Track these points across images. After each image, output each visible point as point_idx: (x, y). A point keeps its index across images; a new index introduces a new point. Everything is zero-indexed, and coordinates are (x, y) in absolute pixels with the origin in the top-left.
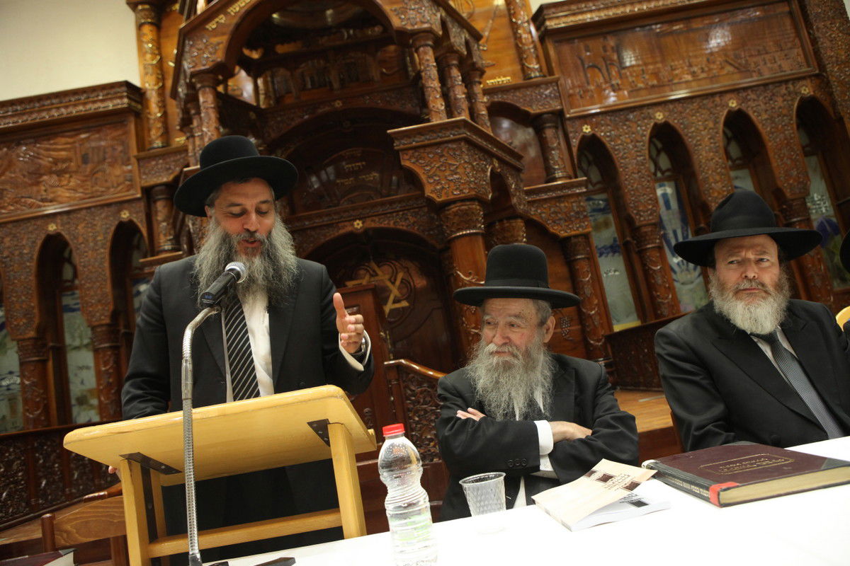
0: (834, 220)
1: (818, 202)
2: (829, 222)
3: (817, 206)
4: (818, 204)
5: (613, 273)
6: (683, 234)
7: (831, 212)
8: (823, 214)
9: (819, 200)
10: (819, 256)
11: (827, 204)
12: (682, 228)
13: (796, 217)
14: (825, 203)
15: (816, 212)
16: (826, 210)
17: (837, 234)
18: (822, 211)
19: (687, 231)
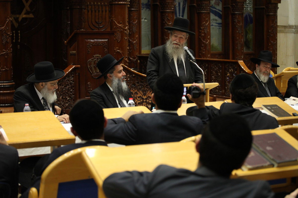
0: (252, 15)
1: (248, 4)
2: (250, 16)
3: (247, 6)
4: (248, 6)
5: (144, 20)
6: (183, 6)
7: (252, 11)
8: (248, 11)
9: (248, 3)
10: (242, 34)
11: (251, 6)
12: (184, 2)
13: (238, 12)
14: (250, 6)
15: (246, 9)
16: (250, 9)
17: (251, 23)
18: (248, 9)
19: (185, 4)
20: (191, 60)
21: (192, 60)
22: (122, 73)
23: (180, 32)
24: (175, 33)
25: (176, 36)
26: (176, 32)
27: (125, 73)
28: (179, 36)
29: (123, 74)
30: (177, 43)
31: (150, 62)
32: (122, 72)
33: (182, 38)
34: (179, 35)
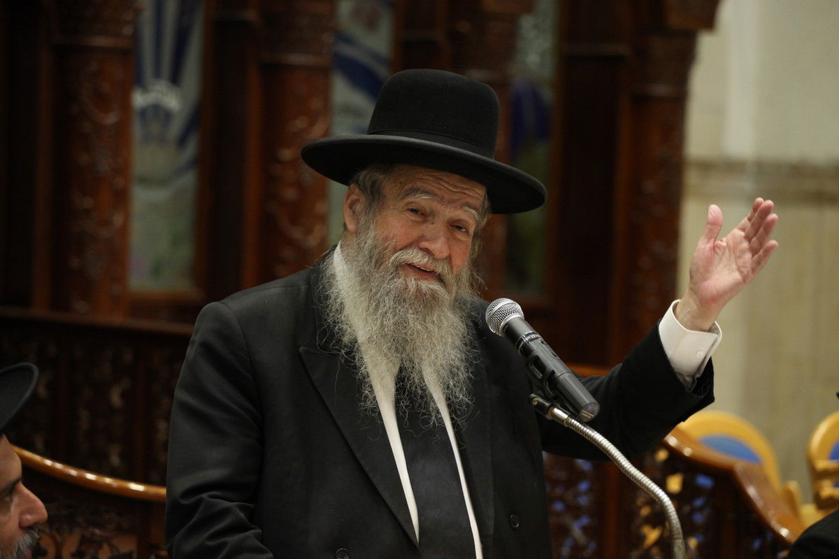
20: (557, 411)
21: (564, 408)
22: (16, 500)
23: (454, 179)
24: (415, 191)
25: (423, 215)
26: (428, 180)
27: (40, 503)
28: (450, 213)
29: (30, 511)
30: (431, 267)
31: (193, 414)
32: (20, 493)
33: (460, 228)
34: (451, 202)
